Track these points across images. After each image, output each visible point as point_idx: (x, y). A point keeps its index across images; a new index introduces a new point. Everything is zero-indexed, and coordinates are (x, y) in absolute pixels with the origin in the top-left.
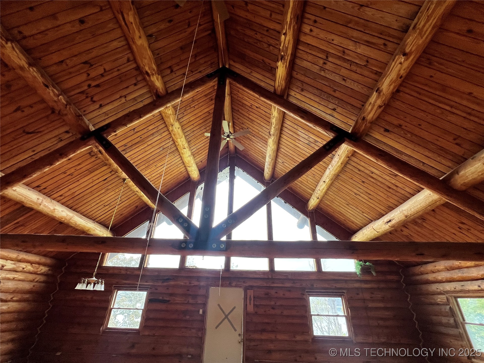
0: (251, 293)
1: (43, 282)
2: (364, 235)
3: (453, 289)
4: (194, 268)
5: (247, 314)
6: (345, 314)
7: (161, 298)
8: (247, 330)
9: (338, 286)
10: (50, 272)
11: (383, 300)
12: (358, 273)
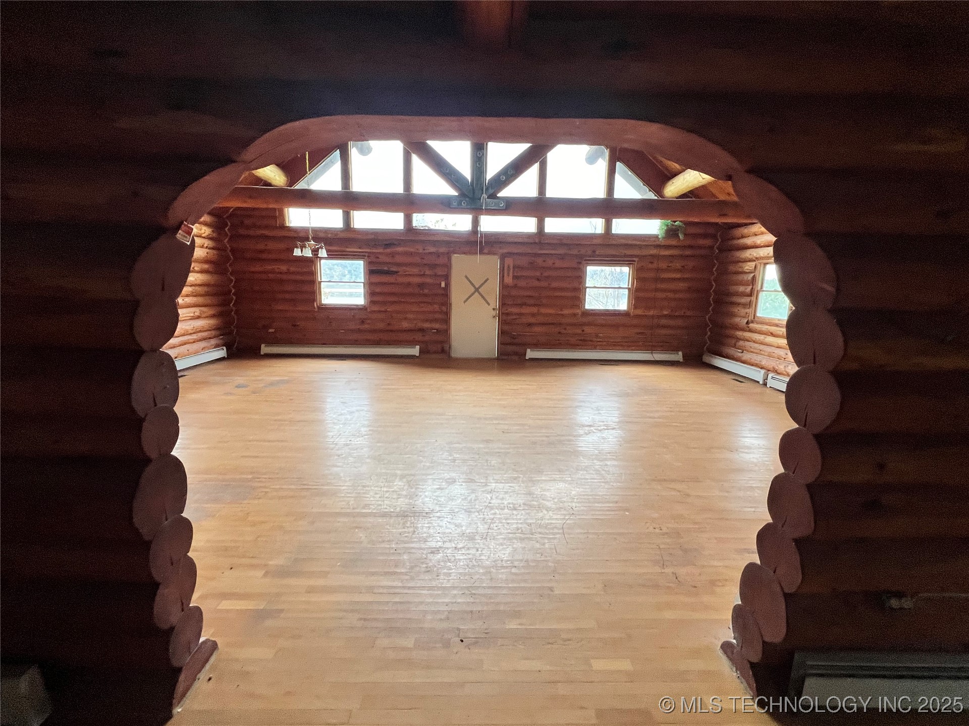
0: (509, 261)
1: (213, 248)
2: (684, 182)
3: (766, 254)
4: (427, 228)
5: (504, 286)
6: (629, 286)
7: (386, 268)
8: (503, 304)
9: (629, 252)
10: (214, 235)
11: (682, 269)
12: (659, 237)
